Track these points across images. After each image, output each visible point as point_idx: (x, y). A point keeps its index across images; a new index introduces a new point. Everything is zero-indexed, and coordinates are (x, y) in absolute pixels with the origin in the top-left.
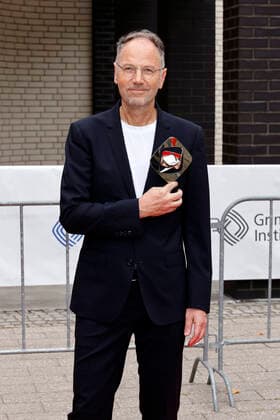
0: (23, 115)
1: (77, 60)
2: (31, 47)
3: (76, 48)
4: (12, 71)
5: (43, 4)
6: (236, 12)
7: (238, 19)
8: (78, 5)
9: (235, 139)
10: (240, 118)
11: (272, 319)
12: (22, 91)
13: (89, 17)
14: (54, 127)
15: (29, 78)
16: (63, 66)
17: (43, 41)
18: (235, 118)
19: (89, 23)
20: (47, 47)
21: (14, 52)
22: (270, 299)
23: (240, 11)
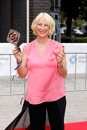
7: (33, 3)
9: (32, 36)
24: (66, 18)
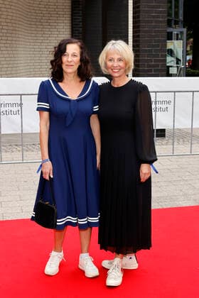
0: (39, 56)
2: (44, 24)
6: (138, 7)
7: (139, 11)
8: (65, 4)
9: (138, 66)
10: (140, 56)
17: (49, 21)
21: (35, 26)
23: (141, 7)
24: (192, 40)
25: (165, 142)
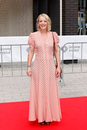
0: (18, 25)
1: (30, 13)
2: (20, 10)
3: (30, 10)
4: (16, 16)
5: (23, 1)
6: (65, 2)
9: (65, 30)
10: (66, 25)
11: (74, 68)
12: (18, 20)
13: (33, 4)
14: (25, 28)
15: (20, 17)
16: (27, 14)
18: (65, 26)
19: (32, 5)
20: (24, 10)
21: (17, 12)
22: (73, 64)
23: (66, 2)
25: (77, 66)
